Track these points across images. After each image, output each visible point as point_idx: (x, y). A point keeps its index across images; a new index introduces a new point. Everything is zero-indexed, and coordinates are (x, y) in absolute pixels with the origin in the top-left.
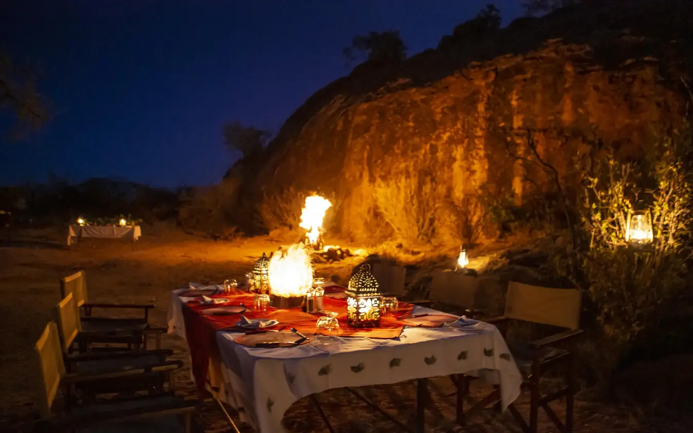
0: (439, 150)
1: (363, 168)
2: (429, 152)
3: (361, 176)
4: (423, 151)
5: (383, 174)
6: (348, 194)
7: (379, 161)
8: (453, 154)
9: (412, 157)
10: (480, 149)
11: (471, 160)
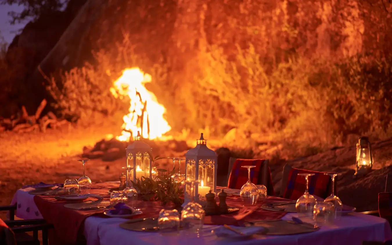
0: (299, 9)
1: (199, 34)
2: (285, 12)
3: (197, 43)
4: (278, 11)
5: (225, 41)
6: (180, 68)
7: (220, 25)
8: (318, 14)
9: (263, 19)
10: (353, 7)
11: (341, 21)
